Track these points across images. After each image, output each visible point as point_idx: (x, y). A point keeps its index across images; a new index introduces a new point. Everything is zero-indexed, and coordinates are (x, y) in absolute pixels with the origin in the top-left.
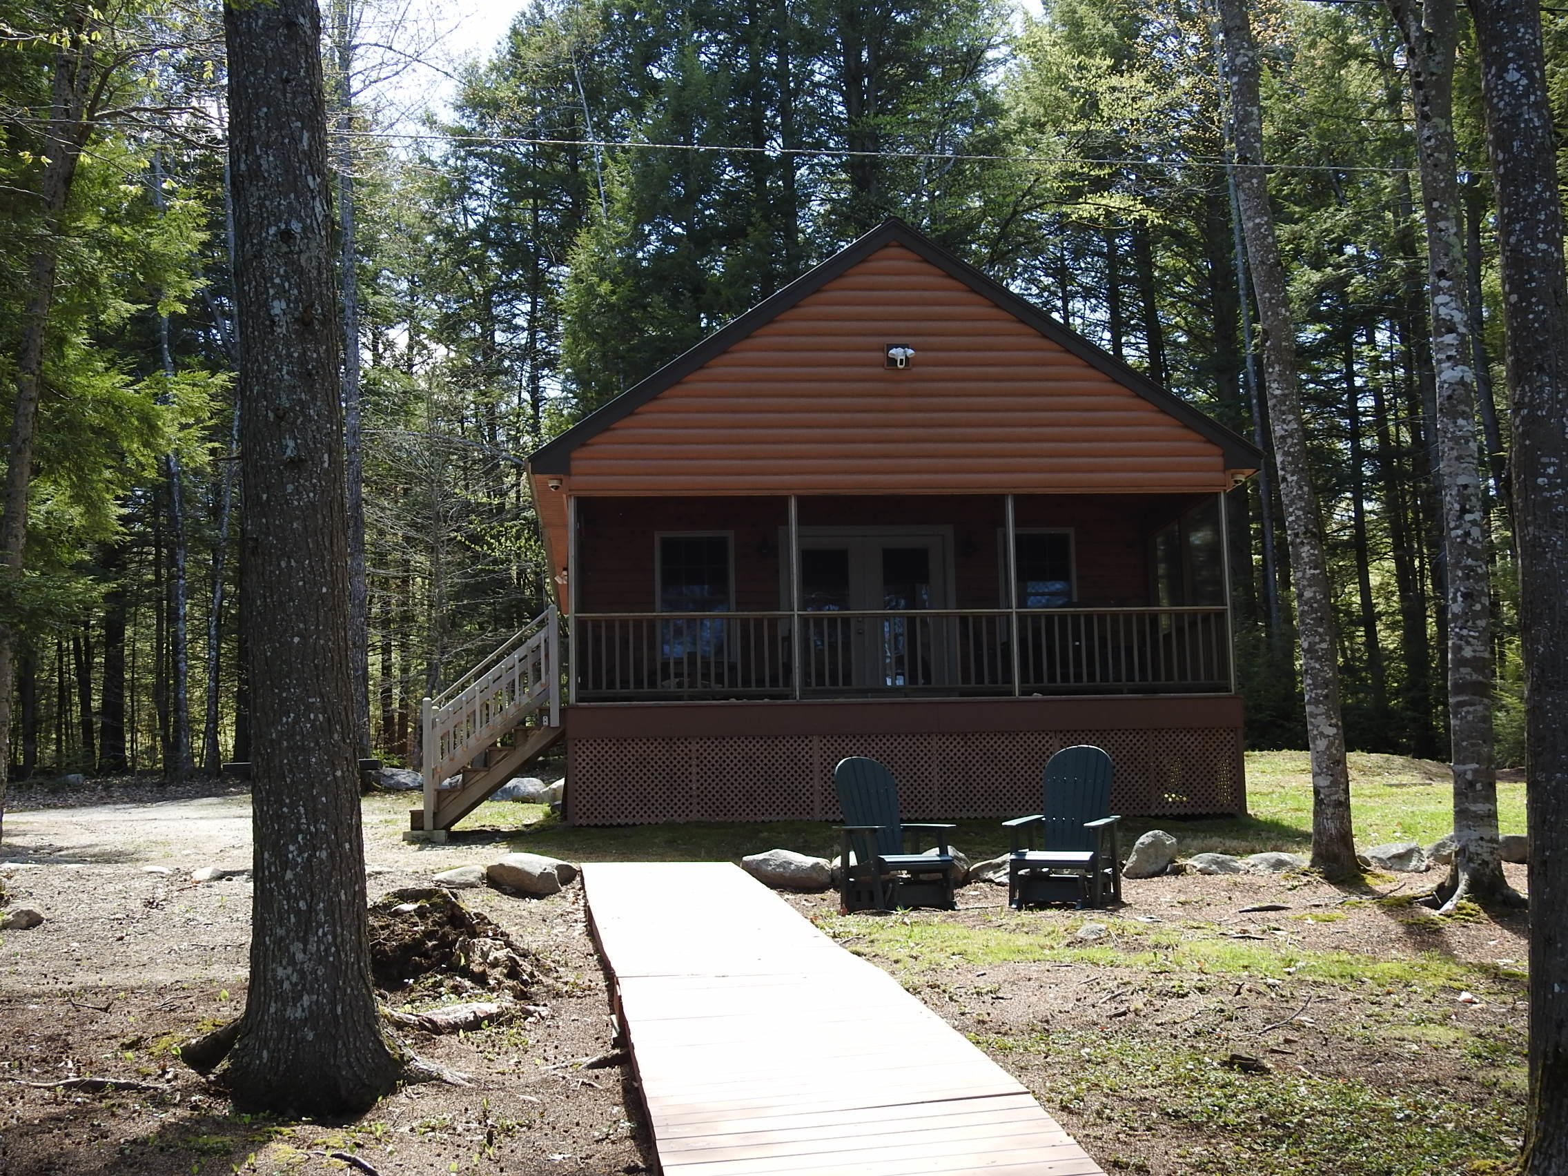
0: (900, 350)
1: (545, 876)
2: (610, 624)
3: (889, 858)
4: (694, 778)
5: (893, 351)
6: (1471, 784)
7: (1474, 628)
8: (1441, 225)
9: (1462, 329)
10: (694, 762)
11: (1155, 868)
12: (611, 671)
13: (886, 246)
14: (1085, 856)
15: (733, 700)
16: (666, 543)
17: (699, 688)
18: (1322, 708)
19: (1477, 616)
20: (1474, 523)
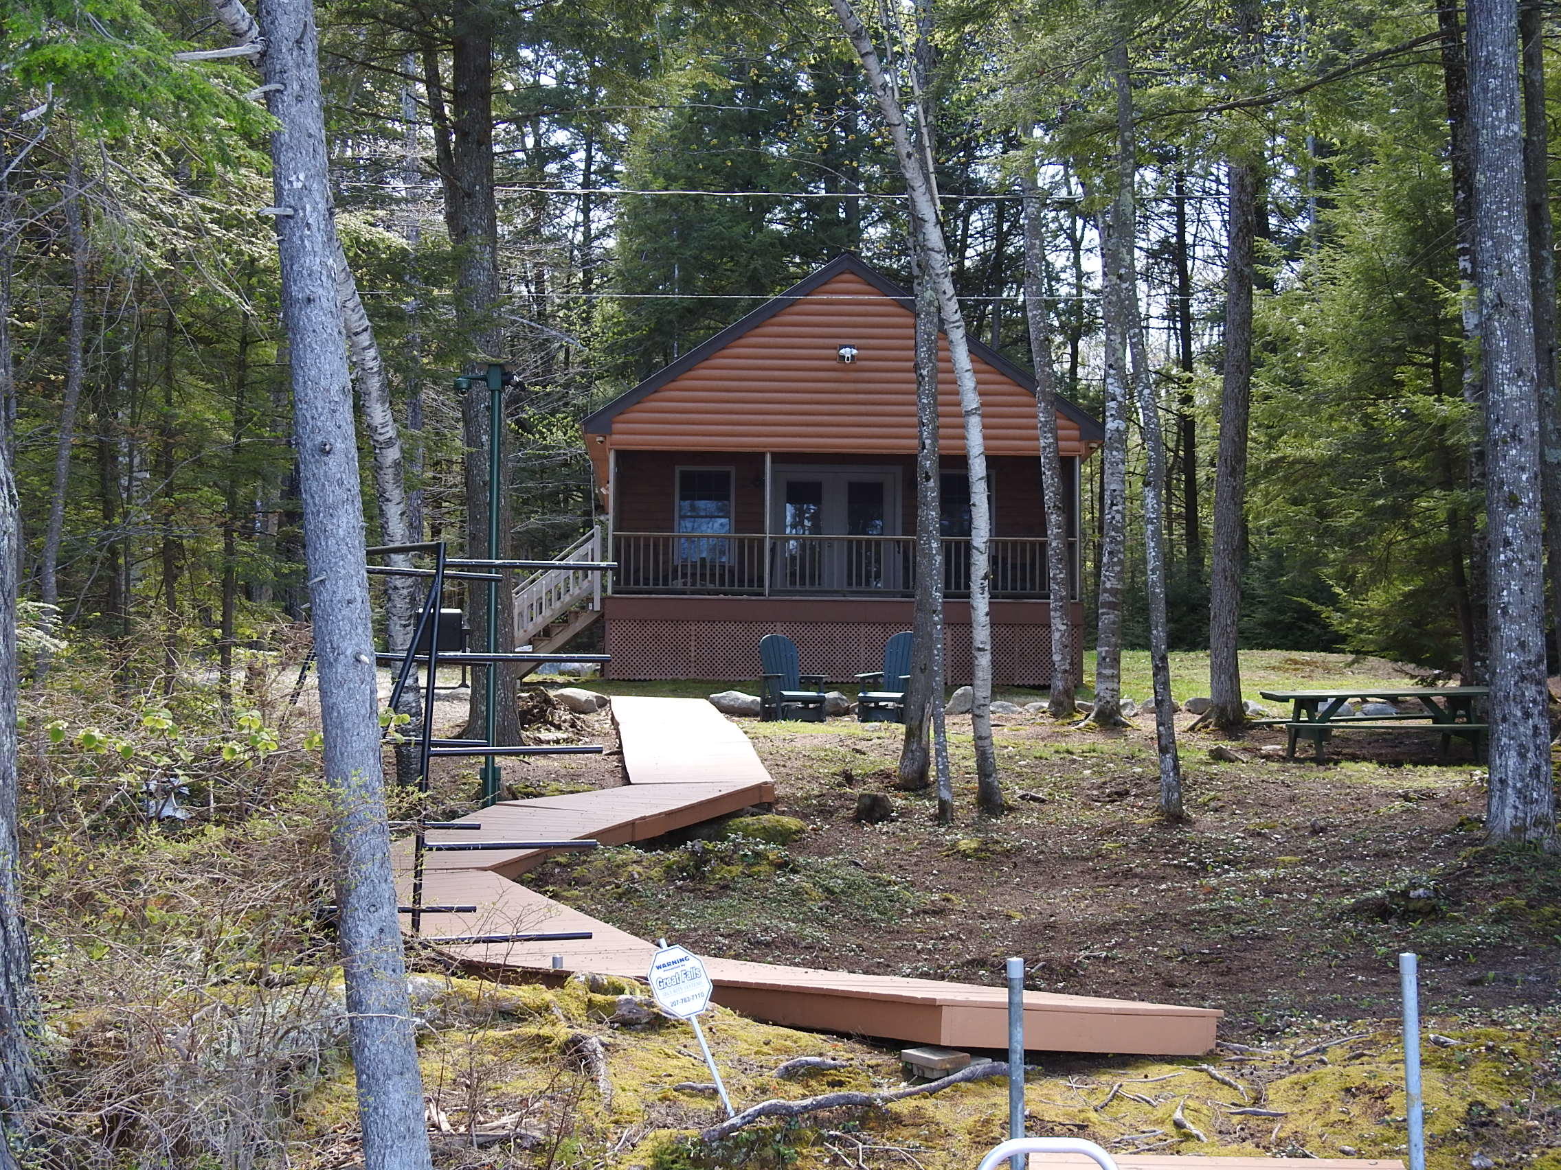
0: (848, 350)
1: (588, 701)
2: (637, 539)
3: (785, 693)
4: (693, 649)
5: (842, 351)
6: (1104, 659)
7: (1113, 571)
8: (1112, 337)
9: (1120, 399)
10: (693, 638)
11: (964, 709)
12: (637, 571)
13: (842, 273)
14: (899, 695)
15: (722, 596)
16: (683, 474)
17: (698, 586)
18: (1058, 614)
19: (1115, 564)
20: (1118, 511)
